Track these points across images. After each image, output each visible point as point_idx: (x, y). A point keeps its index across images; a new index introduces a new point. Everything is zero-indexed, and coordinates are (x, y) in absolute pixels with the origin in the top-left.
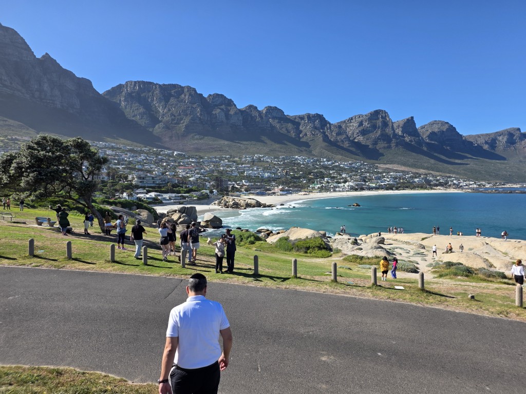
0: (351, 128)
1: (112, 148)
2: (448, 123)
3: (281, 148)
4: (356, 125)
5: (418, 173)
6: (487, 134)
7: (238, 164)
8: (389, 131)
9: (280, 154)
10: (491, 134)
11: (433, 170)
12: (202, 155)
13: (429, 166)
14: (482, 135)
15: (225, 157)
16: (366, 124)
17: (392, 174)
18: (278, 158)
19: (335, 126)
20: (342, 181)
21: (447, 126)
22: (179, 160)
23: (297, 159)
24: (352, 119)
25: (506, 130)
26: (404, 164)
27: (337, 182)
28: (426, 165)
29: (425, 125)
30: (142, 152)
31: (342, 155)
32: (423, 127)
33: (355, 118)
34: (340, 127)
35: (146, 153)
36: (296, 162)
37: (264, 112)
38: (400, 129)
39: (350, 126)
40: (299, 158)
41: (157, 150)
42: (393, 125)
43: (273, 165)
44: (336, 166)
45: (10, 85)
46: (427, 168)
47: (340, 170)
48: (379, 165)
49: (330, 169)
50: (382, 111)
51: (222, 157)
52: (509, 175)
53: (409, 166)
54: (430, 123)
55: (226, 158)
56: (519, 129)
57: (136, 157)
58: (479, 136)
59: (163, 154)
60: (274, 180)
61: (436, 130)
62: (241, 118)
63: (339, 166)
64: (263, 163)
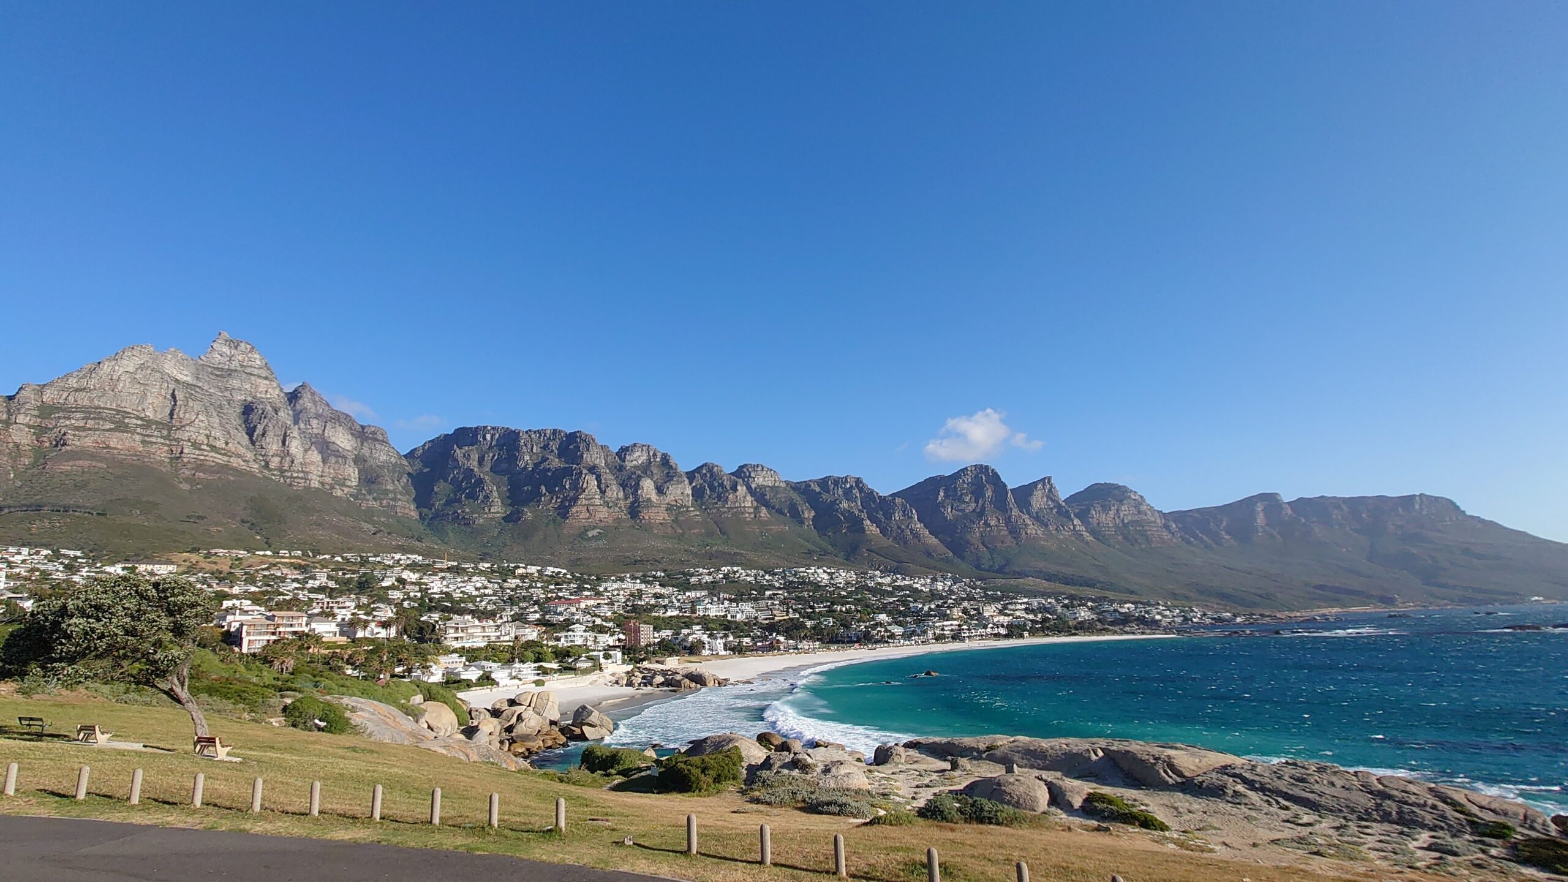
7: (684, 590)
19: (891, 501)
22: (554, 586)
27: (899, 624)
35: (481, 573)
39: (922, 499)
40: (818, 572)
41: (508, 566)
44: (900, 588)
45: (224, 446)
47: (910, 595)
49: (887, 594)
50: (984, 466)
55: (654, 576)
62: (689, 491)
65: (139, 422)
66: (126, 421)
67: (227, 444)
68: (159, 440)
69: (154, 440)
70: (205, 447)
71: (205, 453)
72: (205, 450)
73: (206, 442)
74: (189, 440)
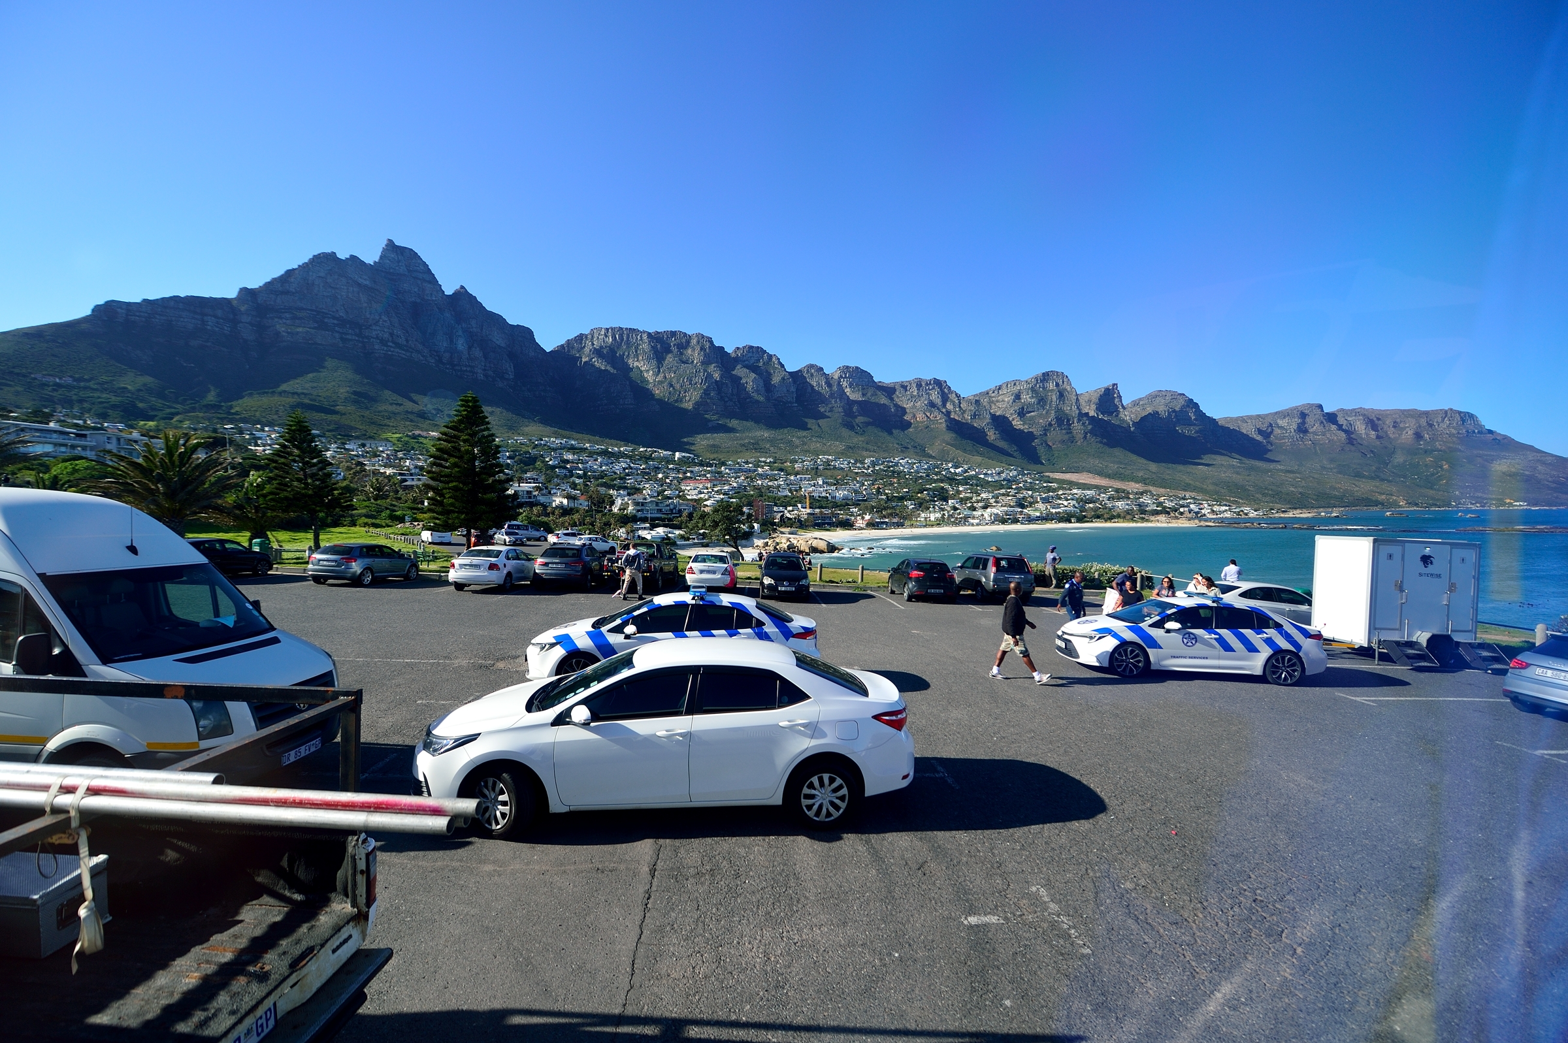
0: (1000, 405)
1: (572, 449)
2: (1184, 395)
3: (867, 444)
4: (1009, 399)
5: (1123, 491)
6: (1259, 416)
7: (790, 474)
8: (1070, 409)
9: (865, 453)
10: (1267, 415)
11: (1154, 485)
12: (722, 457)
13: (1147, 476)
14: (1250, 417)
15: (764, 462)
16: (1026, 398)
17: (1075, 491)
18: (863, 463)
19: (969, 402)
20: (980, 504)
21: (1182, 402)
22: (684, 468)
23: (897, 464)
24: (1000, 388)
25: (1297, 407)
26: (1101, 473)
27: (969, 508)
28: (1140, 474)
29: (1140, 399)
30: (621, 455)
31: (981, 455)
32: (1135, 403)
33: (1007, 386)
34: (977, 402)
35: (626, 456)
36: (897, 469)
37: (836, 377)
38: (1094, 407)
39: (998, 401)
40: (903, 463)
41: (647, 451)
42: (1077, 399)
43: (854, 476)
44: (971, 477)
45: (405, 343)
46: (1144, 481)
47: (978, 484)
48: (1051, 475)
49: (959, 483)
50: (1057, 372)
51: (761, 462)
52: (1301, 493)
53: (1109, 476)
54: (1150, 395)
56: (1320, 407)
57: (612, 463)
58: (1243, 420)
59: (658, 458)
60: (856, 505)
61: (1162, 409)
62: (793, 391)
63: (976, 477)
64: (836, 472)
65: (335, 322)
66: (326, 320)
67: (407, 341)
68: (354, 337)
69: (349, 337)
70: (390, 344)
71: (392, 349)
72: (391, 347)
73: (390, 339)
74: (377, 338)
